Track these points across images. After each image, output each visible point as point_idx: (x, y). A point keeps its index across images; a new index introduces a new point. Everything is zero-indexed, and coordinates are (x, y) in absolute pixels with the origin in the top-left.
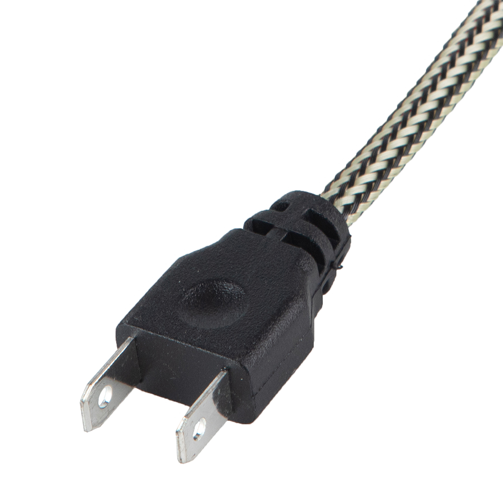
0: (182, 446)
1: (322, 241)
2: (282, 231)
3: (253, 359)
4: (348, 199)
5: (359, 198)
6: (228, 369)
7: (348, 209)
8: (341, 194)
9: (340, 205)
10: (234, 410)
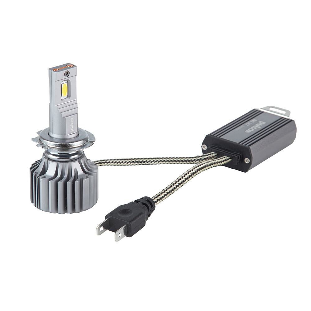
0: (116, 237)
1: (149, 205)
2: (141, 202)
3: (132, 223)
4: (156, 200)
5: (158, 200)
6: (127, 224)
7: (155, 202)
8: (154, 199)
9: (154, 200)
10: (128, 234)
